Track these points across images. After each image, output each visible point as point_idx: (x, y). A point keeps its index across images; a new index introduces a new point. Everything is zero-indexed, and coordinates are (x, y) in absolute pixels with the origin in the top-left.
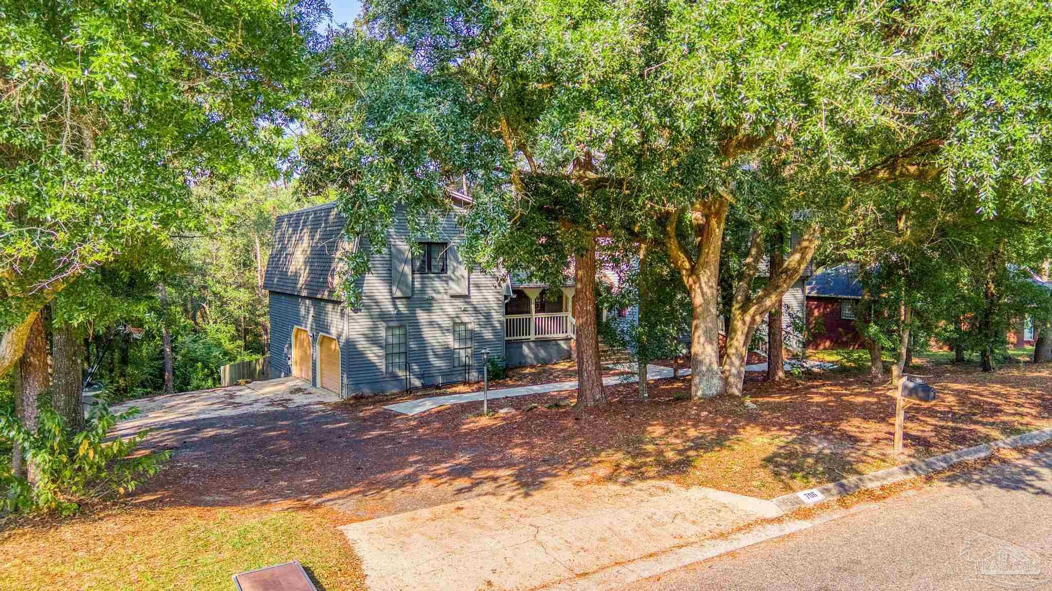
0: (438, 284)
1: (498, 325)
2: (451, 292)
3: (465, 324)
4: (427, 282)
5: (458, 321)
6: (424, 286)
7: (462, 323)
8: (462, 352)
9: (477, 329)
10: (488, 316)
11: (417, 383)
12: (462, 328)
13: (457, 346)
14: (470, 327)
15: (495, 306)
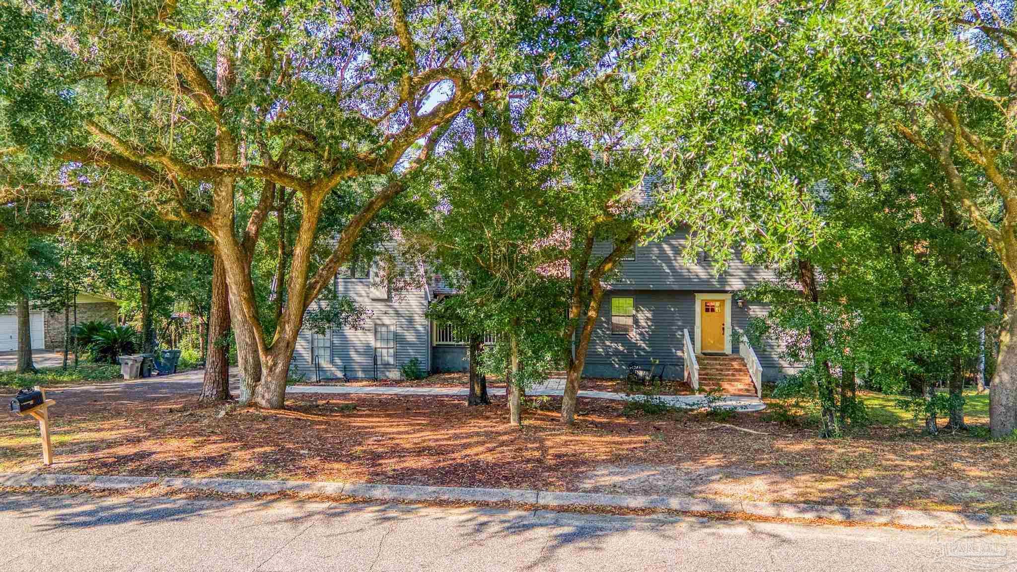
0: (360, 288)
1: (420, 328)
2: (371, 296)
3: (387, 326)
4: (350, 286)
5: (378, 322)
6: (346, 289)
7: (383, 325)
8: (385, 351)
9: (399, 330)
10: (411, 320)
11: (340, 375)
12: (384, 329)
13: (378, 345)
14: (392, 328)
15: (418, 310)
